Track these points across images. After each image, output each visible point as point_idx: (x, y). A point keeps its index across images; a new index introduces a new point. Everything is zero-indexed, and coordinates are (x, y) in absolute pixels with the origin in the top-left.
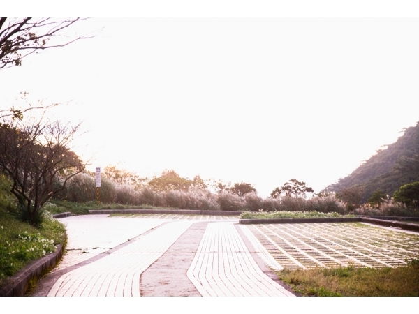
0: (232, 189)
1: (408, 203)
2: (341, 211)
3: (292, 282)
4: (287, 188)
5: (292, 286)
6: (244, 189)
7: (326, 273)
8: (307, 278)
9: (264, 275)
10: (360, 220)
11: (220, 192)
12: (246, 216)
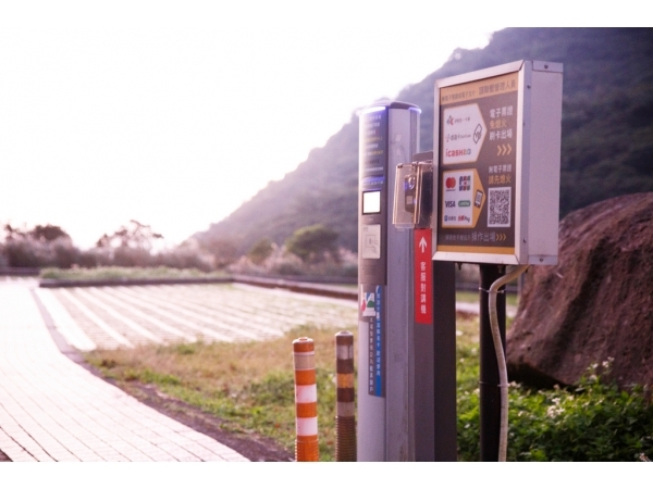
0: (31, 233)
1: (303, 257)
2: (205, 268)
3: (105, 364)
4: (122, 233)
5: (103, 369)
6: (50, 233)
7: (160, 350)
8: (130, 358)
9: (64, 357)
10: (232, 281)
11: (10, 238)
12: (50, 276)
